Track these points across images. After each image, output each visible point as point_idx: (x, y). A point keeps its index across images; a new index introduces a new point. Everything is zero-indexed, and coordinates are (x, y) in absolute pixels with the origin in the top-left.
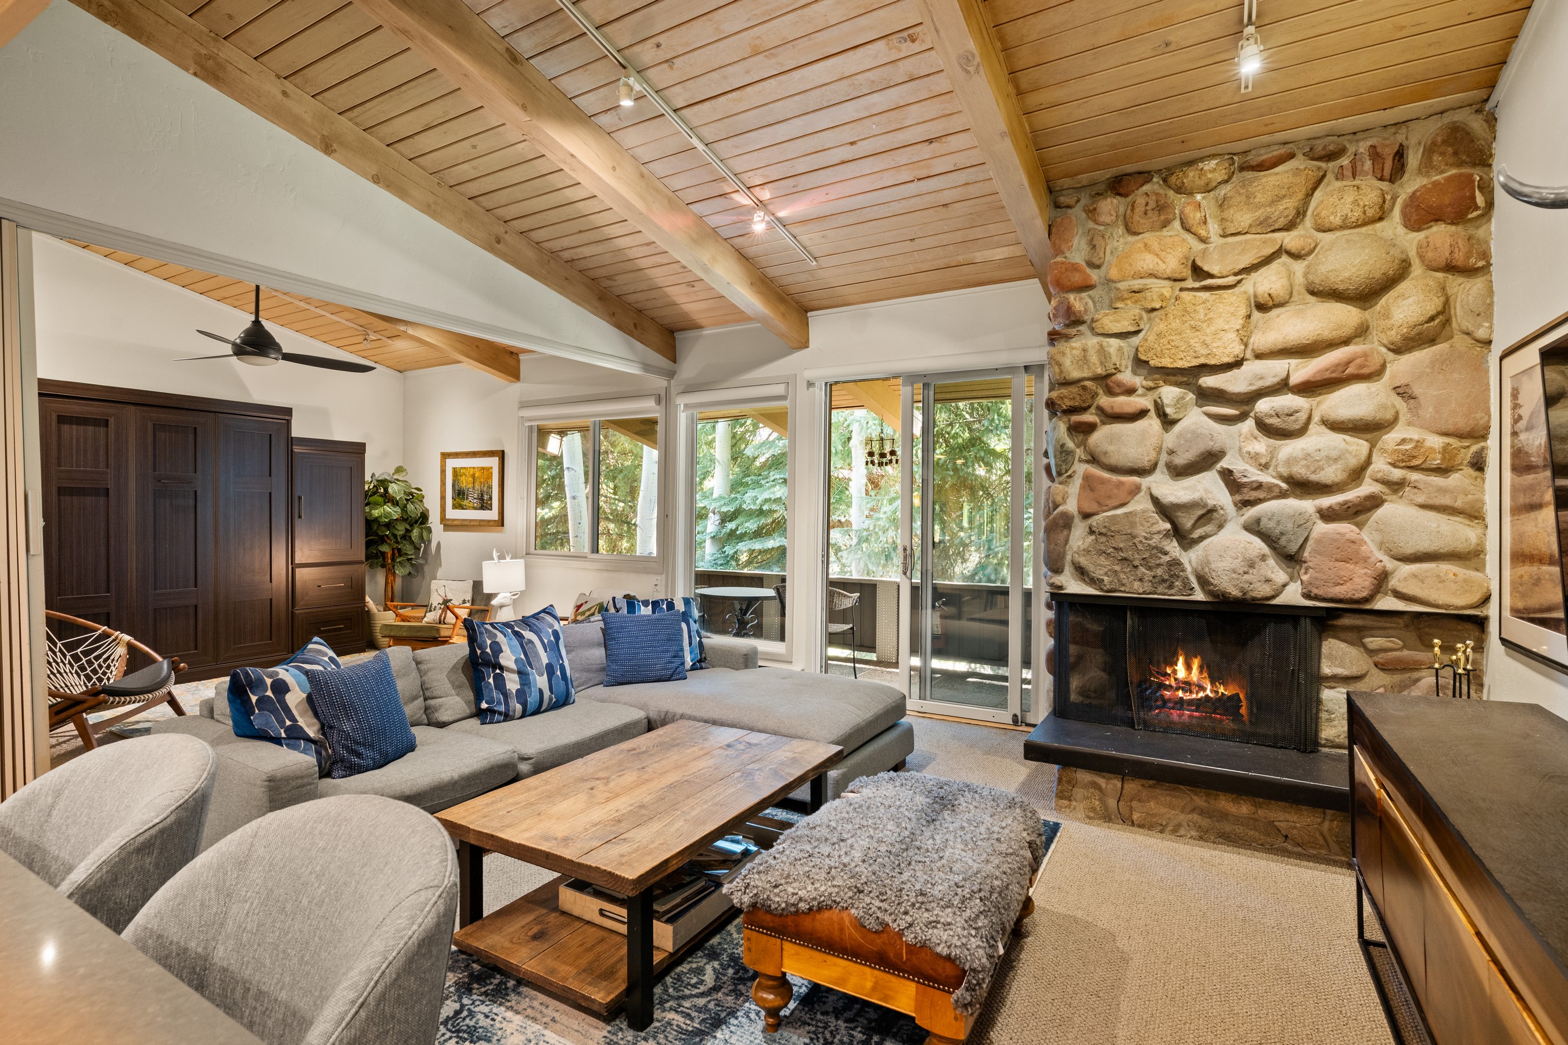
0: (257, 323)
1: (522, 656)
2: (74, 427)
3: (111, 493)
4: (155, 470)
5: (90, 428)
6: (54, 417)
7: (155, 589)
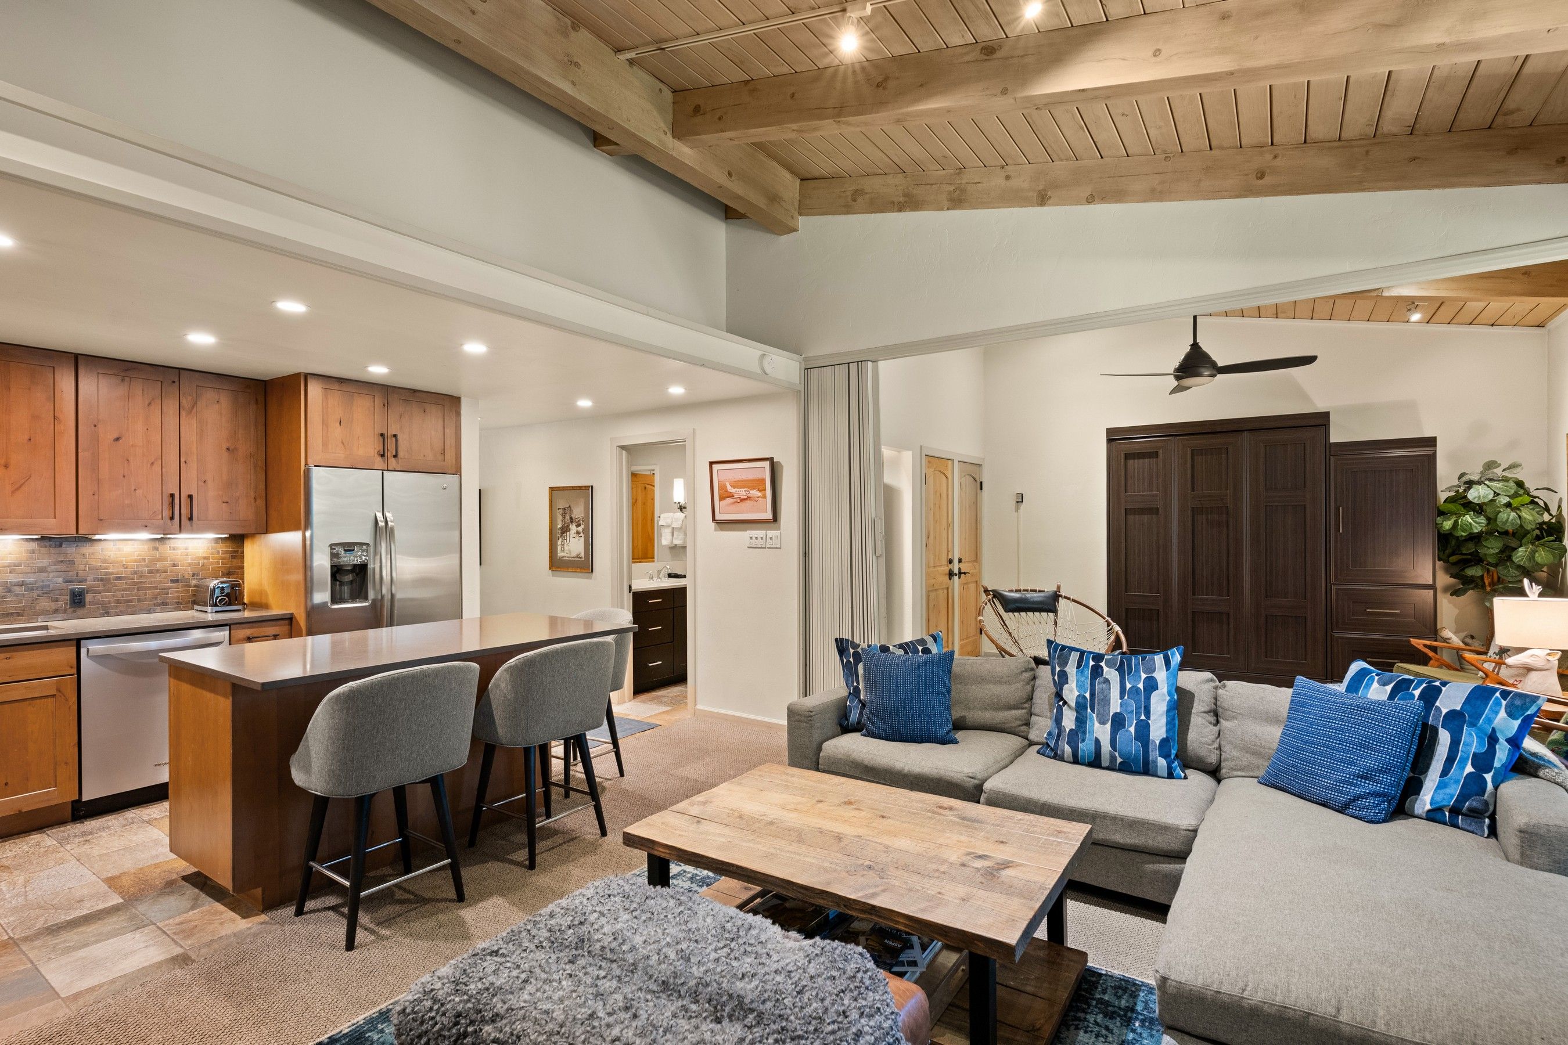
0: (1195, 346)
1: (1087, 695)
2: (1136, 461)
3: (1161, 511)
4: (1193, 490)
5: (1146, 460)
6: (1123, 456)
7: (1194, 594)
